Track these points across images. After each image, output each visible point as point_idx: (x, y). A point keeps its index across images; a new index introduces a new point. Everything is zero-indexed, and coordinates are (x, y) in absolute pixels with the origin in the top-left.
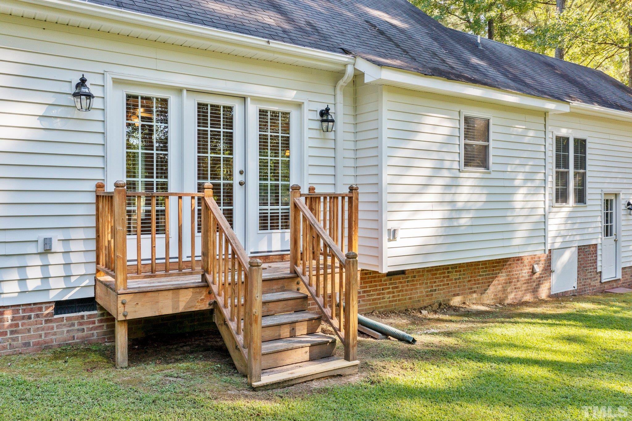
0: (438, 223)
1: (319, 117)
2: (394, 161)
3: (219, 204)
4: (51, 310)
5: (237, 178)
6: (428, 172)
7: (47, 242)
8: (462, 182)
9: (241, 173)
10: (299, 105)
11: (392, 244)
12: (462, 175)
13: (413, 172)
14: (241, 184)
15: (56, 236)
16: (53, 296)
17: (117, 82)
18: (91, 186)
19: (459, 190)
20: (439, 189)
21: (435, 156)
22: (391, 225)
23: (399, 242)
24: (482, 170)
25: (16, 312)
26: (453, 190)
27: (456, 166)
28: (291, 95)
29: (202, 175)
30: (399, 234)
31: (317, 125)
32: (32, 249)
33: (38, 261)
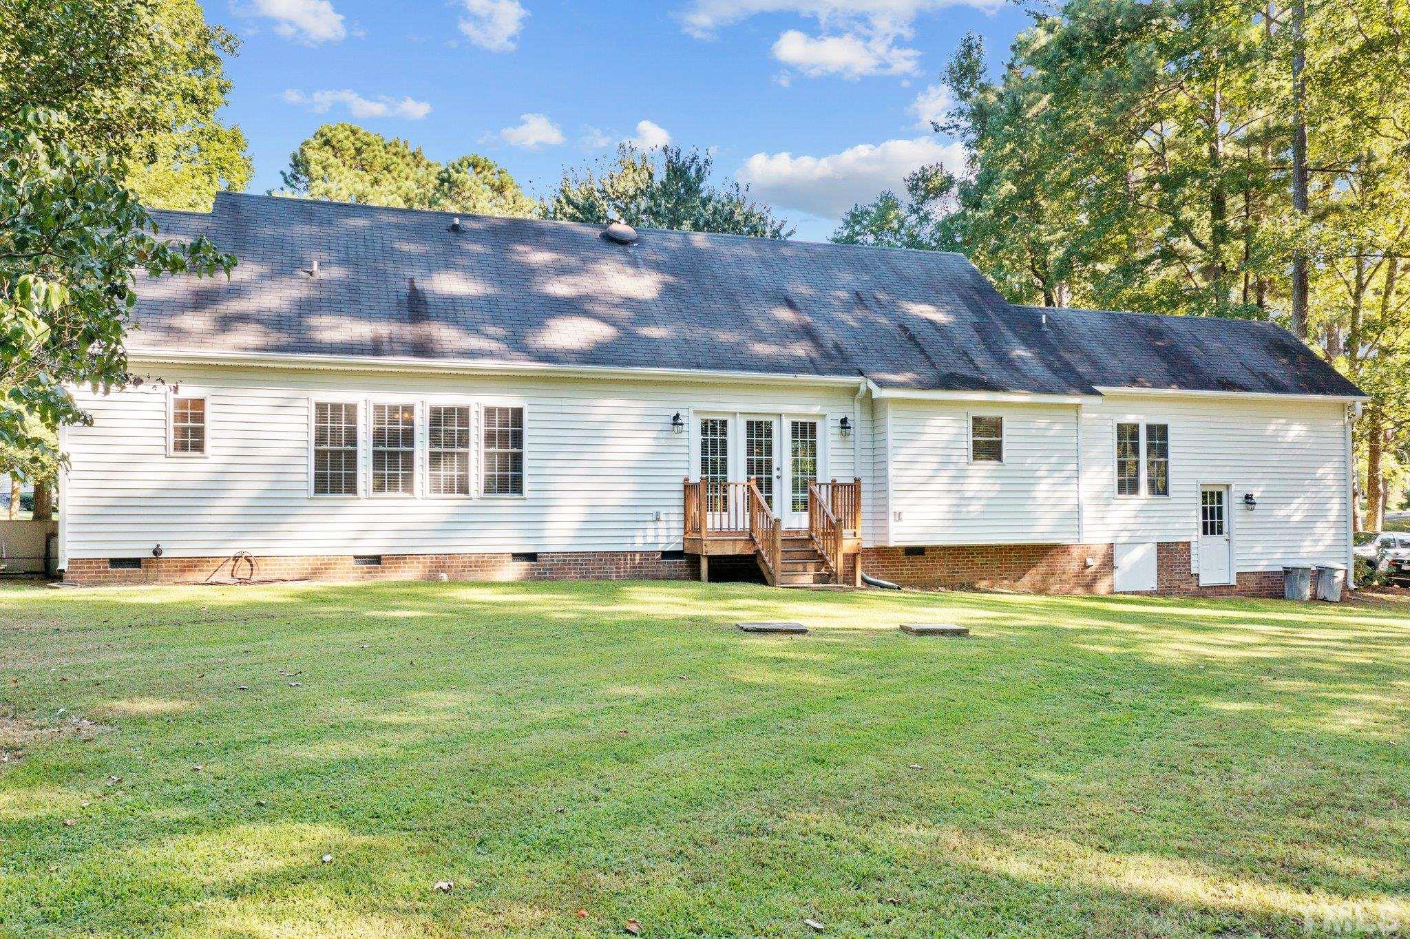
0: (946, 509)
1: (840, 425)
2: (900, 458)
3: (762, 492)
4: (659, 556)
5: (775, 473)
6: (935, 466)
7: (658, 514)
8: (970, 473)
9: (778, 469)
10: (824, 416)
11: (899, 524)
12: (970, 467)
13: (918, 466)
14: (778, 477)
15: (663, 510)
16: (660, 548)
17: (696, 412)
18: (681, 480)
19: (969, 480)
20: (945, 480)
21: (941, 452)
22: (897, 509)
23: (904, 523)
24: (996, 462)
25: (641, 555)
26: (961, 481)
27: (964, 459)
28: (816, 409)
29: (750, 471)
30: (903, 516)
31: (838, 431)
32: (649, 518)
33: (652, 525)
